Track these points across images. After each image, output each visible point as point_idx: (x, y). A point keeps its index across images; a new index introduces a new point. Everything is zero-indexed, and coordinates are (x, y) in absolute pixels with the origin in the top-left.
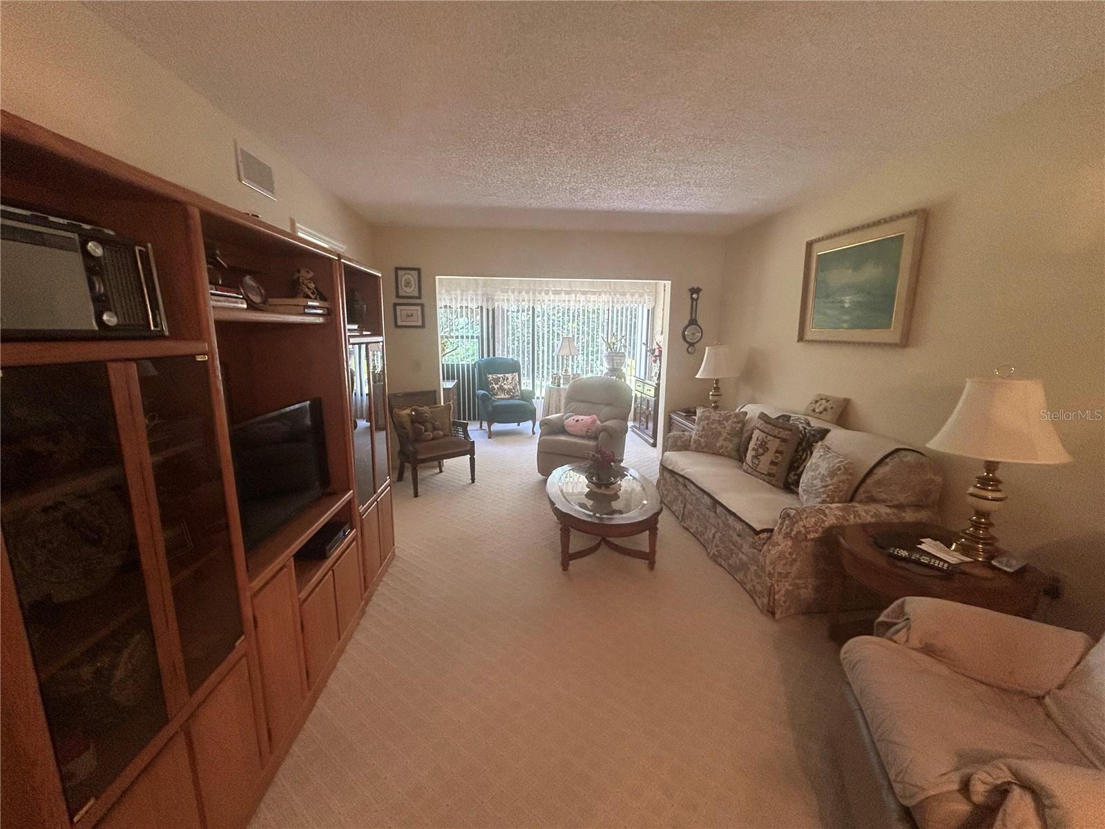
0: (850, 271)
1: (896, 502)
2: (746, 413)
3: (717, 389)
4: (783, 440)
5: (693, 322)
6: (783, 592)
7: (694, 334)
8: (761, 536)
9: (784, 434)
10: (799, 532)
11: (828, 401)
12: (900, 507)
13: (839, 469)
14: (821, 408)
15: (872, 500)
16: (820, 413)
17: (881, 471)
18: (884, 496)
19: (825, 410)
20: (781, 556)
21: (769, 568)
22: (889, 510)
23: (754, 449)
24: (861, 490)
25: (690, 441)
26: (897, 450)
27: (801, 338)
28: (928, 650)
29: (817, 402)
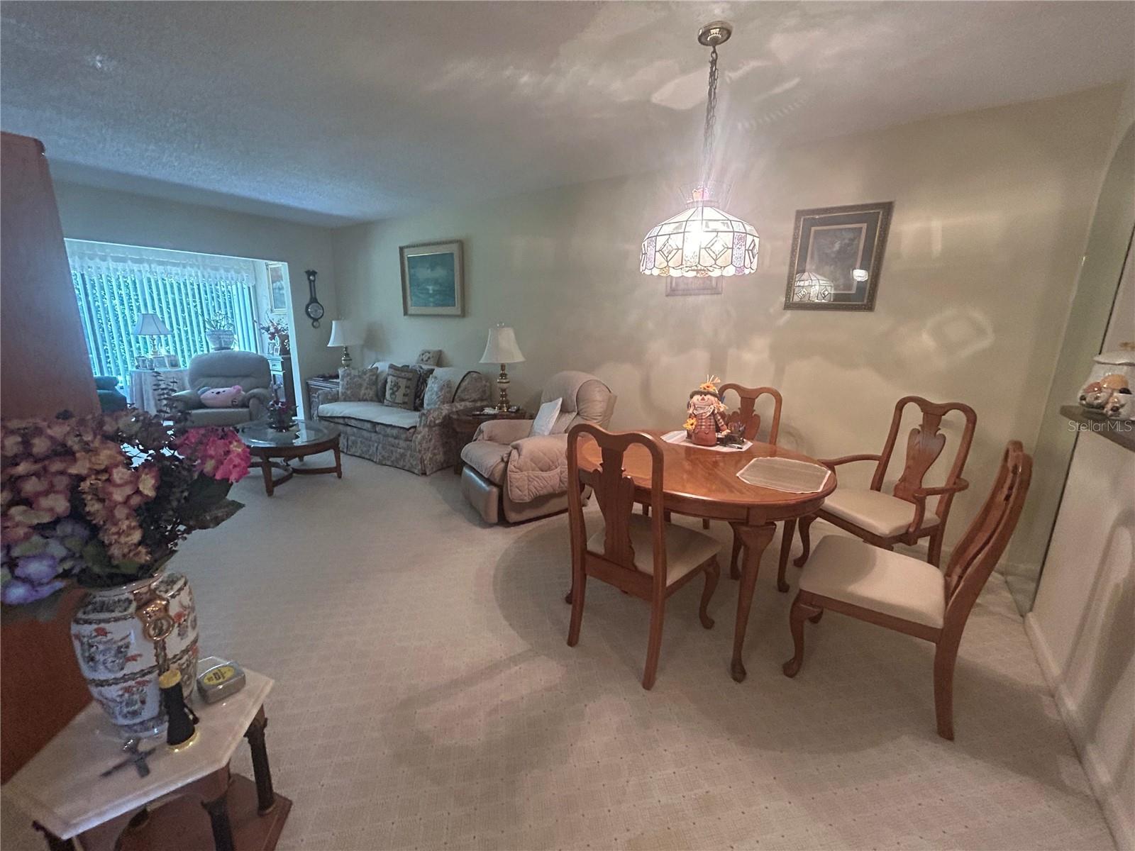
0: (429, 270)
1: (472, 399)
2: (377, 368)
3: (347, 355)
4: (409, 379)
5: (314, 300)
6: (428, 458)
7: (316, 311)
8: (410, 431)
9: (408, 375)
10: (431, 421)
11: (429, 353)
12: (474, 401)
13: (444, 385)
14: (427, 358)
15: (463, 400)
16: (427, 361)
17: (464, 384)
18: (467, 397)
19: (429, 358)
20: (424, 437)
21: (418, 447)
22: (471, 404)
23: (391, 389)
24: (456, 397)
25: (338, 394)
26: (469, 372)
27: (406, 313)
28: (491, 439)
29: (423, 355)
